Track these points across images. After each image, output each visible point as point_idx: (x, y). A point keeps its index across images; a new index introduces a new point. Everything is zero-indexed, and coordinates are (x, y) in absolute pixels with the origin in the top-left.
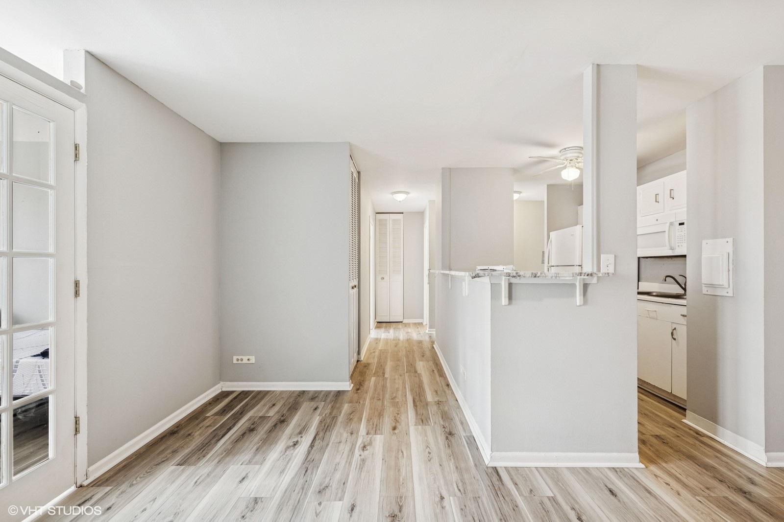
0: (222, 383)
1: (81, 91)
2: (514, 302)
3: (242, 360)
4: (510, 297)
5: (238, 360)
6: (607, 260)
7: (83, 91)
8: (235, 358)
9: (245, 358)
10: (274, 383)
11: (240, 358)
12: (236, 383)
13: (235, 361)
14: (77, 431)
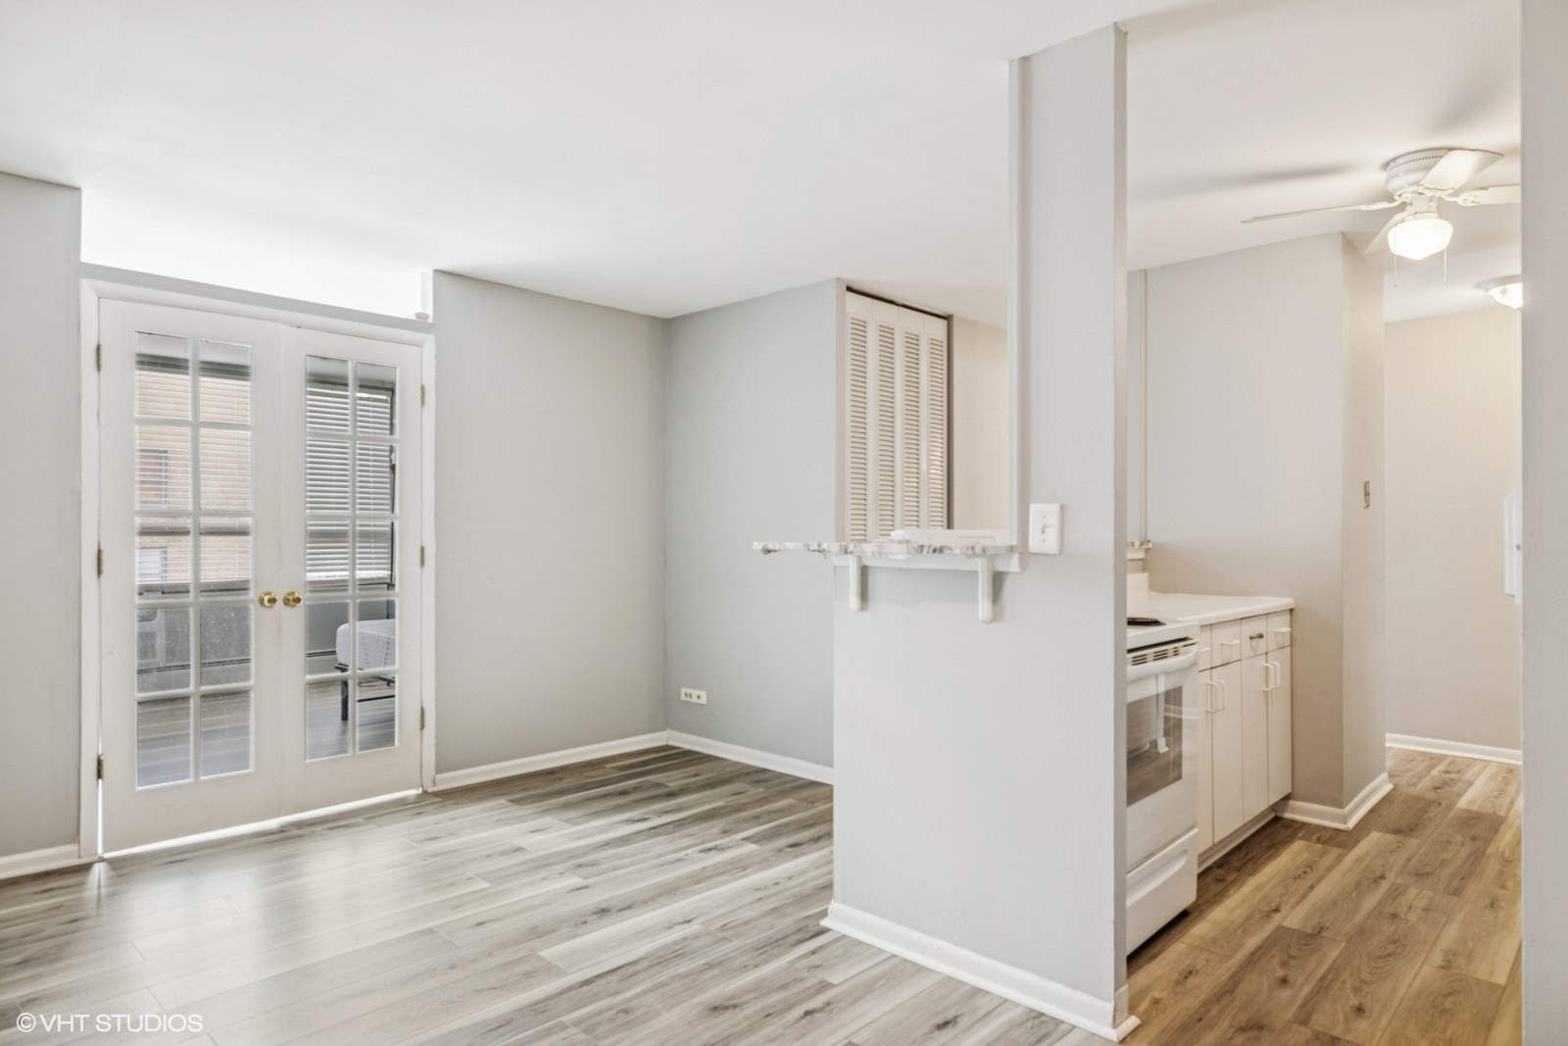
0: (668, 730)
2: (871, 604)
3: (691, 696)
4: (864, 595)
5: (686, 695)
6: (1043, 515)
7: (430, 320)
8: (684, 690)
9: (695, 693)
10: (730, 746)
11: (689, 691)
12: (684, 735)
13: (683, 698)
14: (423, 726)
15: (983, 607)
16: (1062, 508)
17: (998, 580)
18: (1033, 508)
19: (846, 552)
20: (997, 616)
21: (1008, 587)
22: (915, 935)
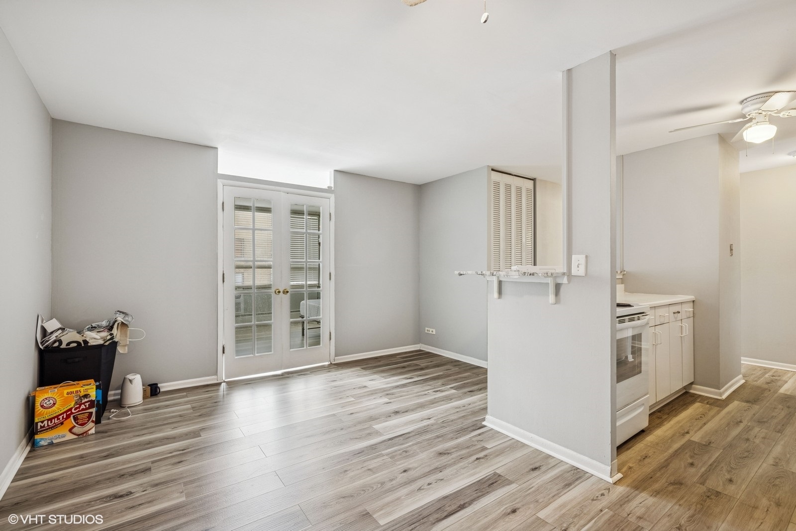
0: (421, 344)
1: (333, 189)
2: (503, 296)
3: (429, 331)
4: (500, 292)
6: (578, 260)
8: (426, 329)
9: (431, 330)
10: (445, 351)
11: (428, 329)
12: (427, 346)
13: (426, 332)
14: (330, 339)
15: (551, 298)
16: (586, 257)
17: (558, 287)
18: (573, 256)
19: (493, 275)
20: (557, 301)
21: (562, 290)
22: (522, 431)
